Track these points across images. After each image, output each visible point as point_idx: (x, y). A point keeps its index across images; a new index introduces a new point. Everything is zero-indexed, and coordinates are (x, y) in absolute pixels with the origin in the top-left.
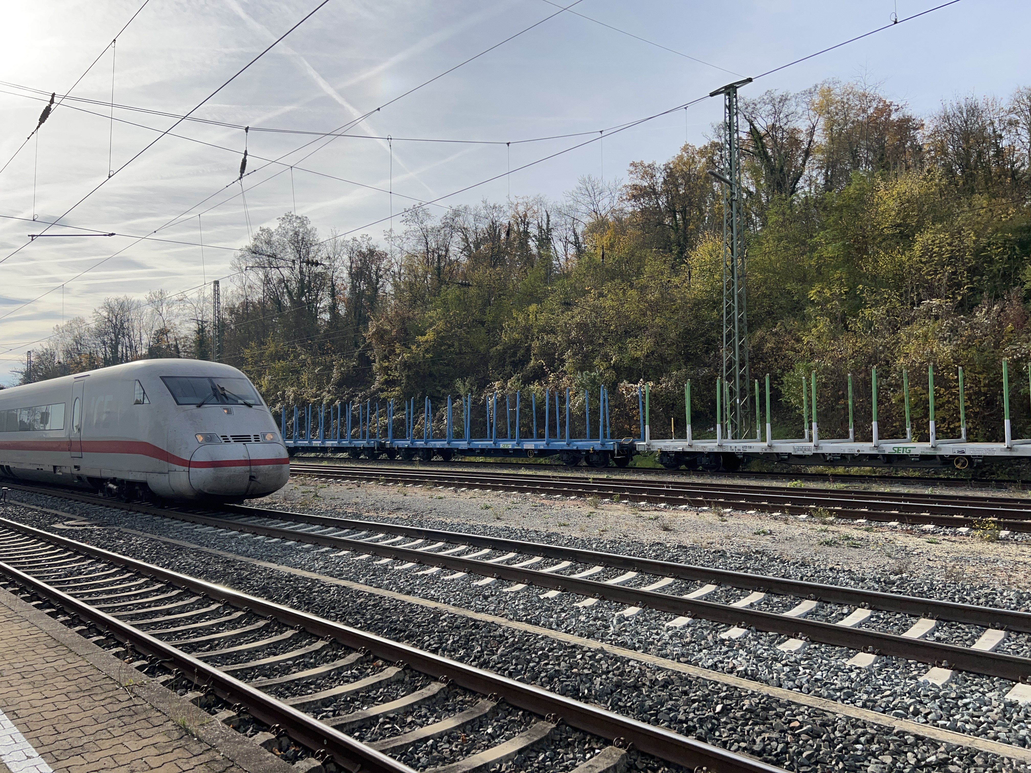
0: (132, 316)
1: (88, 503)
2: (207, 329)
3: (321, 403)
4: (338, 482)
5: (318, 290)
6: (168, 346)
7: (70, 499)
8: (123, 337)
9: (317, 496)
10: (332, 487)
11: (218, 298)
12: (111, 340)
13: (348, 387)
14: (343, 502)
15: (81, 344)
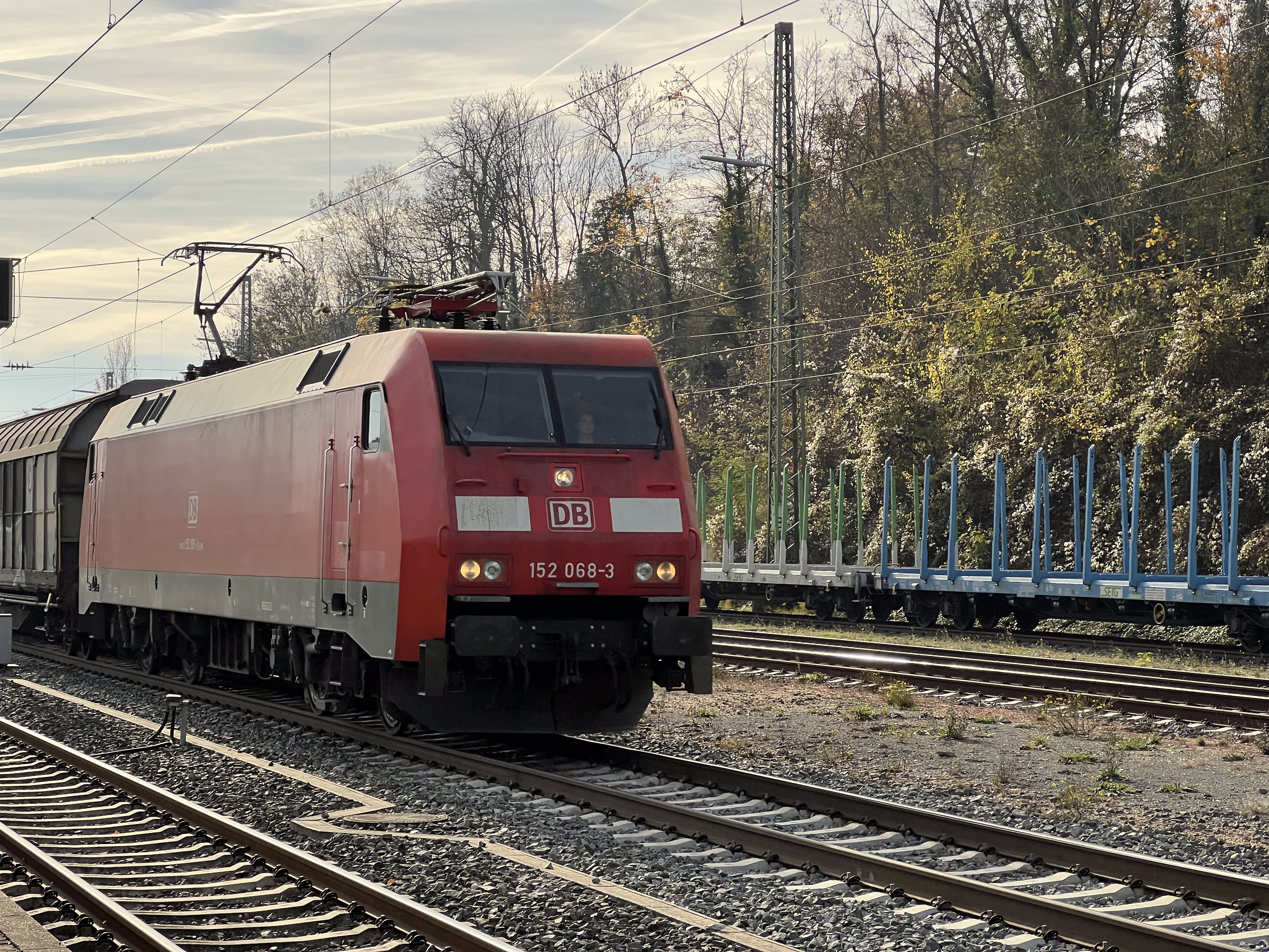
0: (532, 157)
2: (755, 190)
3: (1130, 442)
4: (1193, 733)
6: (637, 251)
8: (505, 224)
9: (1116, 778)
10: (1169, 748)
11: (790, 84)
12: (471, 235)
13: (1228, 385)
14: (1209, 806)
15: (386, 252)
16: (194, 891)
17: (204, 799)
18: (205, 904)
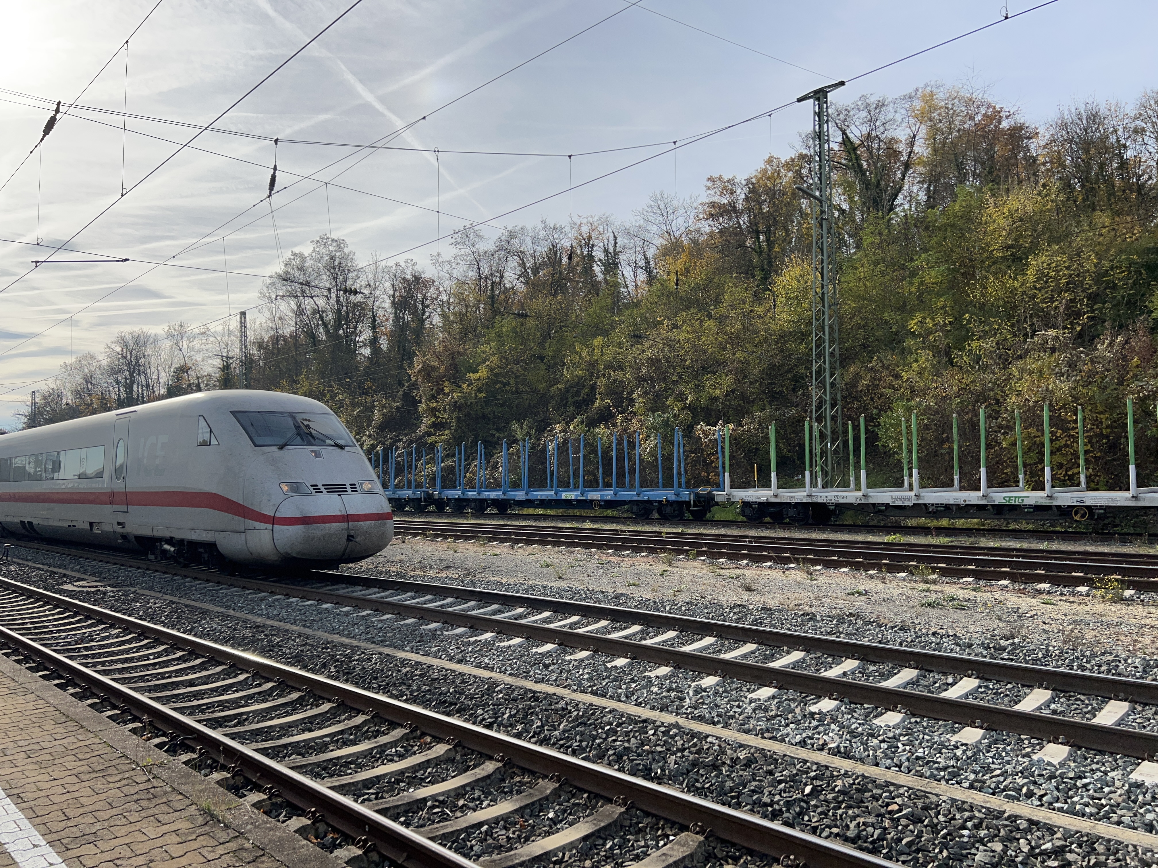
0: (149, 351)
1: (101, 561)
2: (233, 366)
5: (357, 322)
6: (189, 385)
7: (81, 557)
8: (139, 375)
11: (245, 331)
12: (126, 378)
13: (391, 431)
14: (386, 559)
15: (91, 384)
16: (20, 614)
17: (21, 581)
18: (25, 618)
